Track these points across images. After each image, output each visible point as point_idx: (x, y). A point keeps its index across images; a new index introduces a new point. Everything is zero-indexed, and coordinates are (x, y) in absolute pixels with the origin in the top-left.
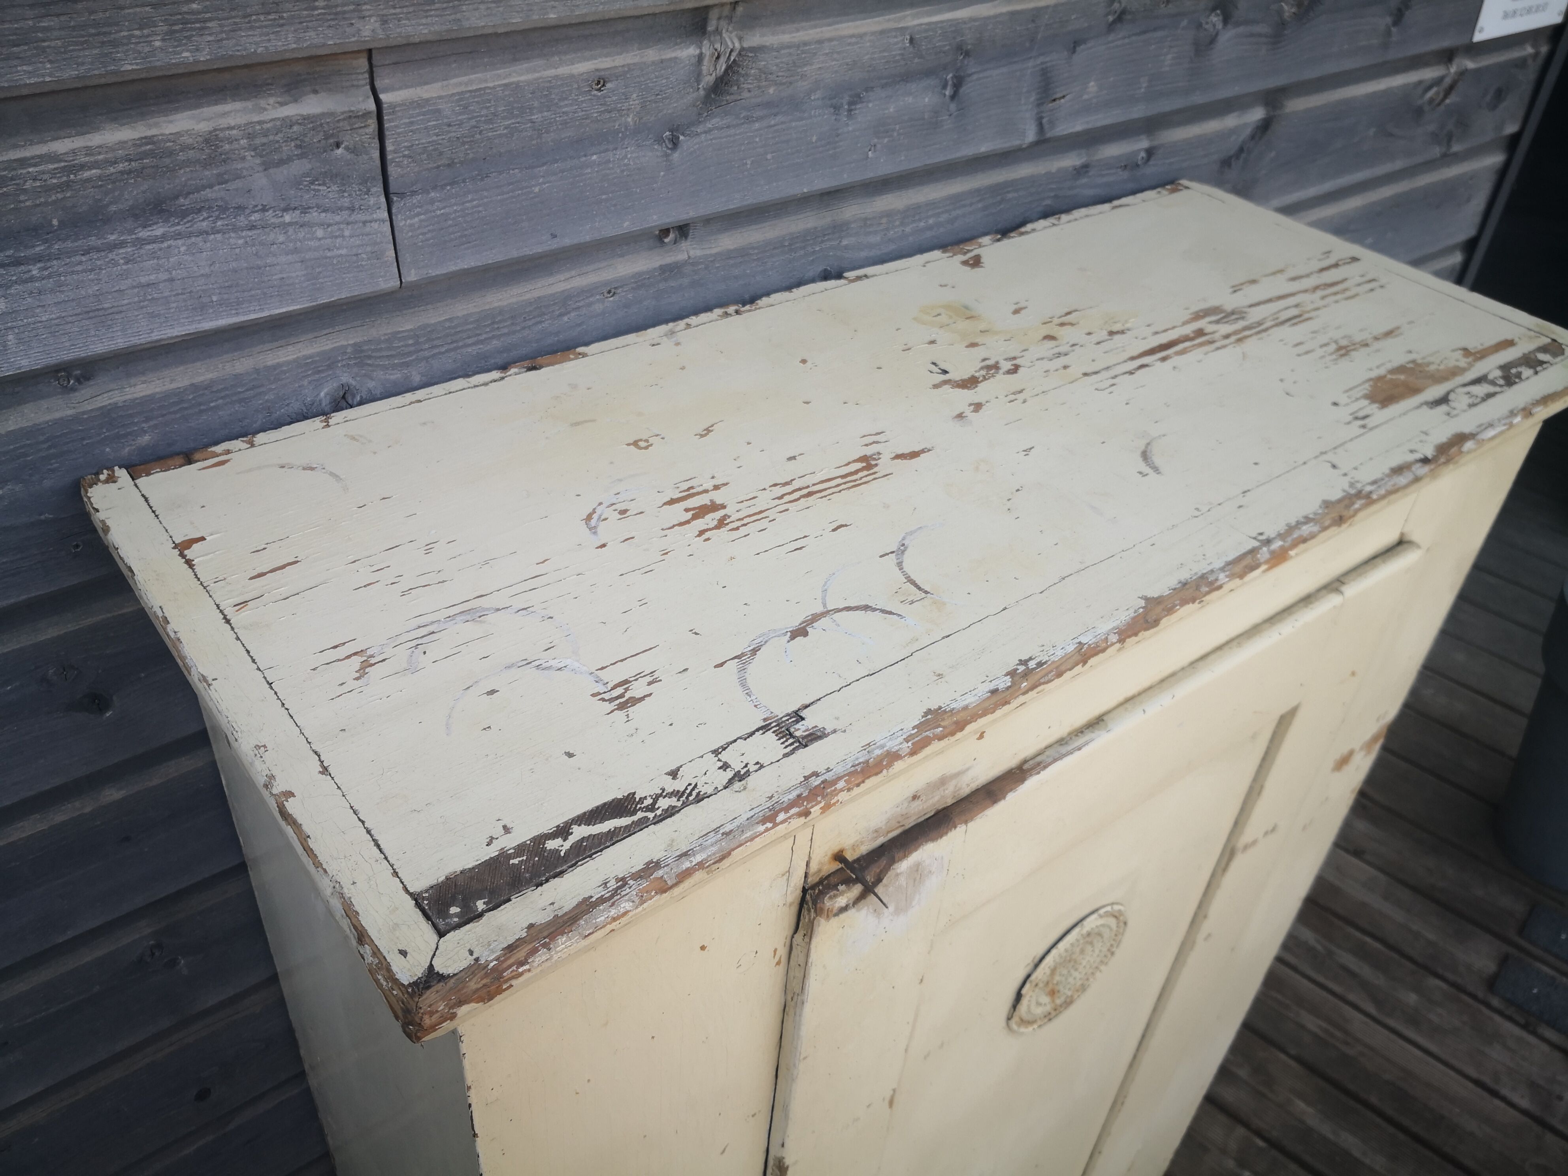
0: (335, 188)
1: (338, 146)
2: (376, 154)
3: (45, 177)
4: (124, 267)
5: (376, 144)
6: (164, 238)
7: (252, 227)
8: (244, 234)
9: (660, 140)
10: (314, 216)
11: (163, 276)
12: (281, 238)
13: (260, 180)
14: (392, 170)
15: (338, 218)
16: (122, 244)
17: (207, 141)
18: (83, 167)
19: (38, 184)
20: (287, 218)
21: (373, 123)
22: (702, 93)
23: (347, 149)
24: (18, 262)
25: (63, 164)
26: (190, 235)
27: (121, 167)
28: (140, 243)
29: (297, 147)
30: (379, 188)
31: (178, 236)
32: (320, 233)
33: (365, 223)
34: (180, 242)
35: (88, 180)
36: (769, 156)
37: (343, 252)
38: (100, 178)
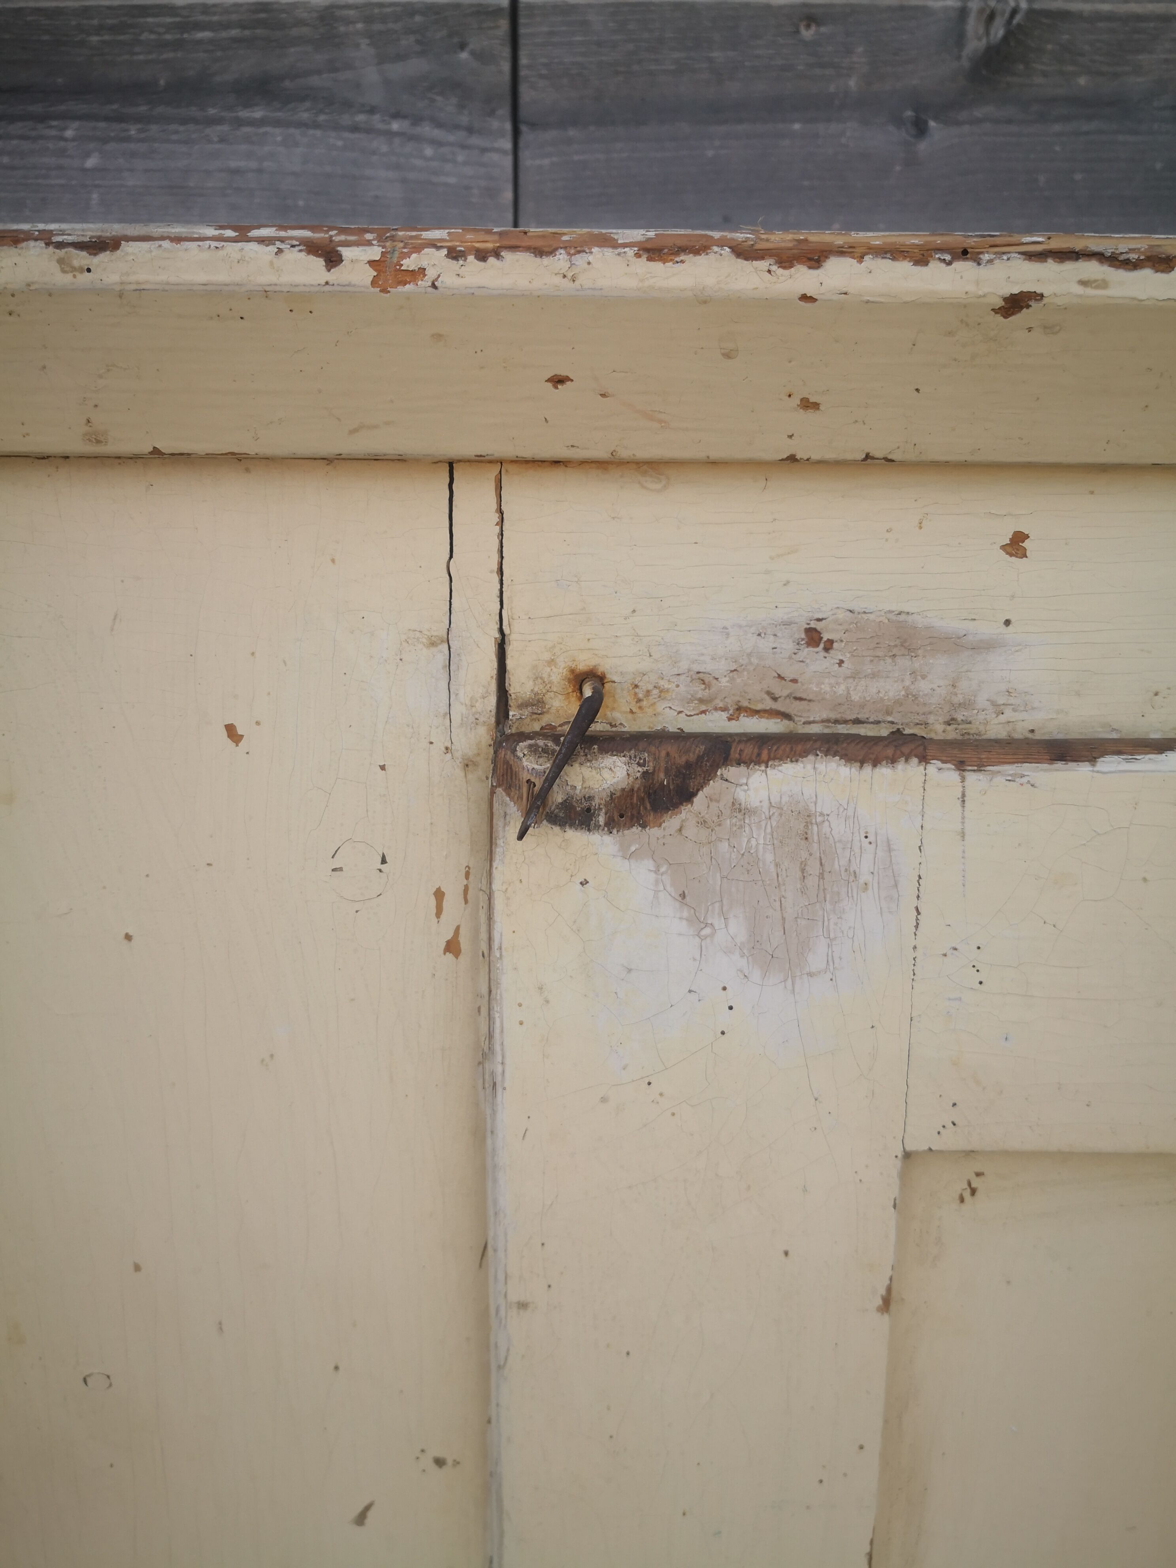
0: (454, 100)
1: (462, 46)
2: (506, 67)
3: (161, 30)
4: (218, 146)
5: (506, 52)
6: (262, 122)
7: (355, 129)
8: (347, 135)
9: (898, 121)
10: (426, 130)
11: (253, 165)
12: (384, 148)
13: (371, 75)
14: (526, 94)
15: (451, 138)
16: (218, 121)
17: (322, 18)
18: (199, 26)
19: (153, 37)
20: (395, 126)
21: (504, 24)
22: (966, 63)
23: (473, 53)
24: (120, 118)
25: (178, 19)
26: (288, 124)
27: (235, 32)
28: (240, 123)
29: (418, 42)
30: (504, 111)
31: (277, 123)
32: (429, 151)
33: (484, 150)
34: (277, 131)
35: (200, 42)
36: (1078, 177)
37: (452, 180)
38: (211, 41)
